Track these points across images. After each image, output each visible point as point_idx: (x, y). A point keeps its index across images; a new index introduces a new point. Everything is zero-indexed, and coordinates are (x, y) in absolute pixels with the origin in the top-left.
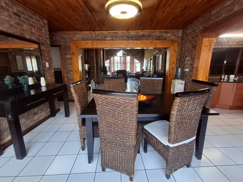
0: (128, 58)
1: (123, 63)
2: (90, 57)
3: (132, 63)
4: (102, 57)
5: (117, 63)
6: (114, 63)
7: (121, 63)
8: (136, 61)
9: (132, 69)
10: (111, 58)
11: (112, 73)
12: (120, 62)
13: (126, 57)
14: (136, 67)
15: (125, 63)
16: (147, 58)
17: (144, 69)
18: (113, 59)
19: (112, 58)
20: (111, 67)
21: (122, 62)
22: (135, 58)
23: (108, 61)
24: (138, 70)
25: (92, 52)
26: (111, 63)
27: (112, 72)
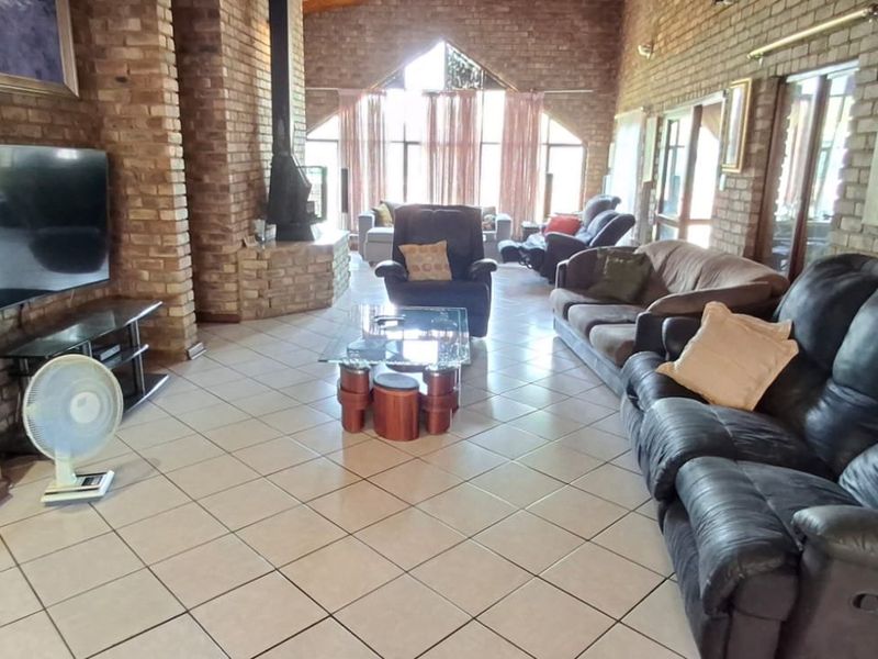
0: (492, 107)
1: (451, 144)
2: (123, 72)
3: (521, 146)
4: (265, 83)
5: (406, 144)
6: (376, 143)
7: (433, 145)
8: (551, 128)
9: (520, 189)
10: (355, 99)
11: (364, 222)
12: (424, 137)
13: (471, 94)
14: (549, 177)
15: (465, 145)
16: (649, 109)
17: (616, 201)
18: (374, 109)
19: (364, 104)
20: (358, 174)
21: (441, 137)
22: (547, 107)
23: (331, 127)
24: (568, 201)
25: (134, 24)
26: (355, 143)
27: (366, 211)
